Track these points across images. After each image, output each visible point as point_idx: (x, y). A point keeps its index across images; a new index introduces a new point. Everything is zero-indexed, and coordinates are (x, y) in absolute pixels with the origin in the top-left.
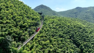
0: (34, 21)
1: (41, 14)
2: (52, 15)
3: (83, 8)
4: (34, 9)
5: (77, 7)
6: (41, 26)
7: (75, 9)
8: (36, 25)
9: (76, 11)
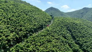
0: (49, 20)
1: (51, 16)
2: (60, 15)
3: (90, 8)
4: (45, 11)
5: (84, 8)
6: (52, 22)
7: (82, 9)
8: (50, 21)
9: (83, 12)
